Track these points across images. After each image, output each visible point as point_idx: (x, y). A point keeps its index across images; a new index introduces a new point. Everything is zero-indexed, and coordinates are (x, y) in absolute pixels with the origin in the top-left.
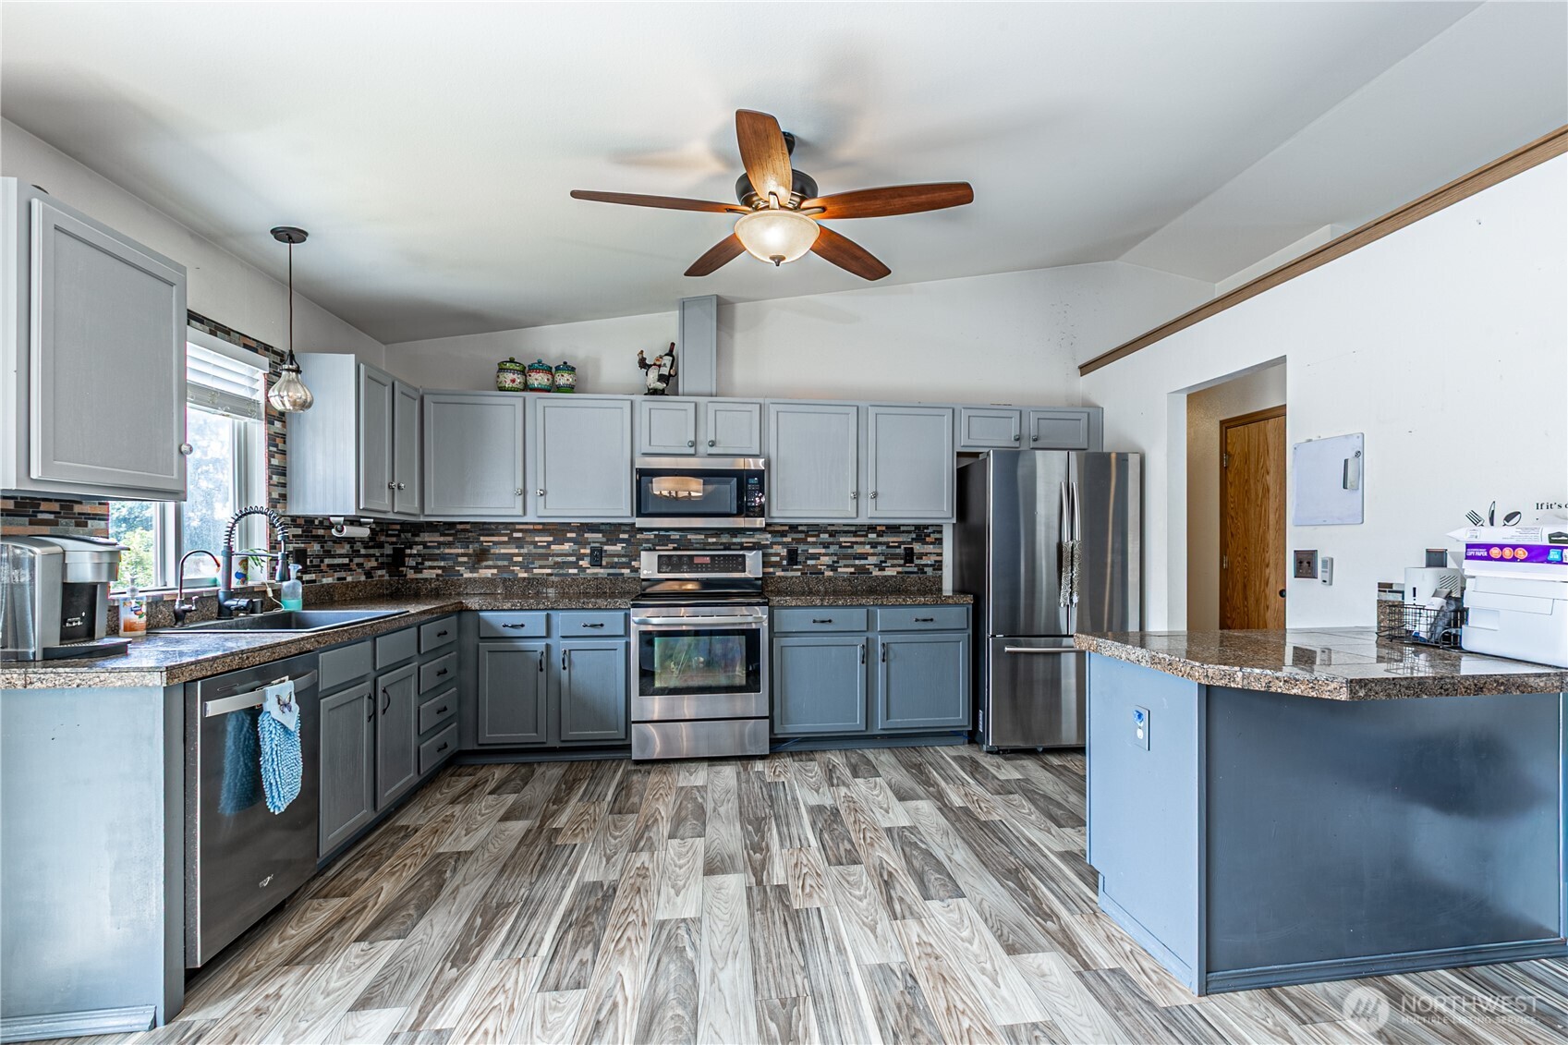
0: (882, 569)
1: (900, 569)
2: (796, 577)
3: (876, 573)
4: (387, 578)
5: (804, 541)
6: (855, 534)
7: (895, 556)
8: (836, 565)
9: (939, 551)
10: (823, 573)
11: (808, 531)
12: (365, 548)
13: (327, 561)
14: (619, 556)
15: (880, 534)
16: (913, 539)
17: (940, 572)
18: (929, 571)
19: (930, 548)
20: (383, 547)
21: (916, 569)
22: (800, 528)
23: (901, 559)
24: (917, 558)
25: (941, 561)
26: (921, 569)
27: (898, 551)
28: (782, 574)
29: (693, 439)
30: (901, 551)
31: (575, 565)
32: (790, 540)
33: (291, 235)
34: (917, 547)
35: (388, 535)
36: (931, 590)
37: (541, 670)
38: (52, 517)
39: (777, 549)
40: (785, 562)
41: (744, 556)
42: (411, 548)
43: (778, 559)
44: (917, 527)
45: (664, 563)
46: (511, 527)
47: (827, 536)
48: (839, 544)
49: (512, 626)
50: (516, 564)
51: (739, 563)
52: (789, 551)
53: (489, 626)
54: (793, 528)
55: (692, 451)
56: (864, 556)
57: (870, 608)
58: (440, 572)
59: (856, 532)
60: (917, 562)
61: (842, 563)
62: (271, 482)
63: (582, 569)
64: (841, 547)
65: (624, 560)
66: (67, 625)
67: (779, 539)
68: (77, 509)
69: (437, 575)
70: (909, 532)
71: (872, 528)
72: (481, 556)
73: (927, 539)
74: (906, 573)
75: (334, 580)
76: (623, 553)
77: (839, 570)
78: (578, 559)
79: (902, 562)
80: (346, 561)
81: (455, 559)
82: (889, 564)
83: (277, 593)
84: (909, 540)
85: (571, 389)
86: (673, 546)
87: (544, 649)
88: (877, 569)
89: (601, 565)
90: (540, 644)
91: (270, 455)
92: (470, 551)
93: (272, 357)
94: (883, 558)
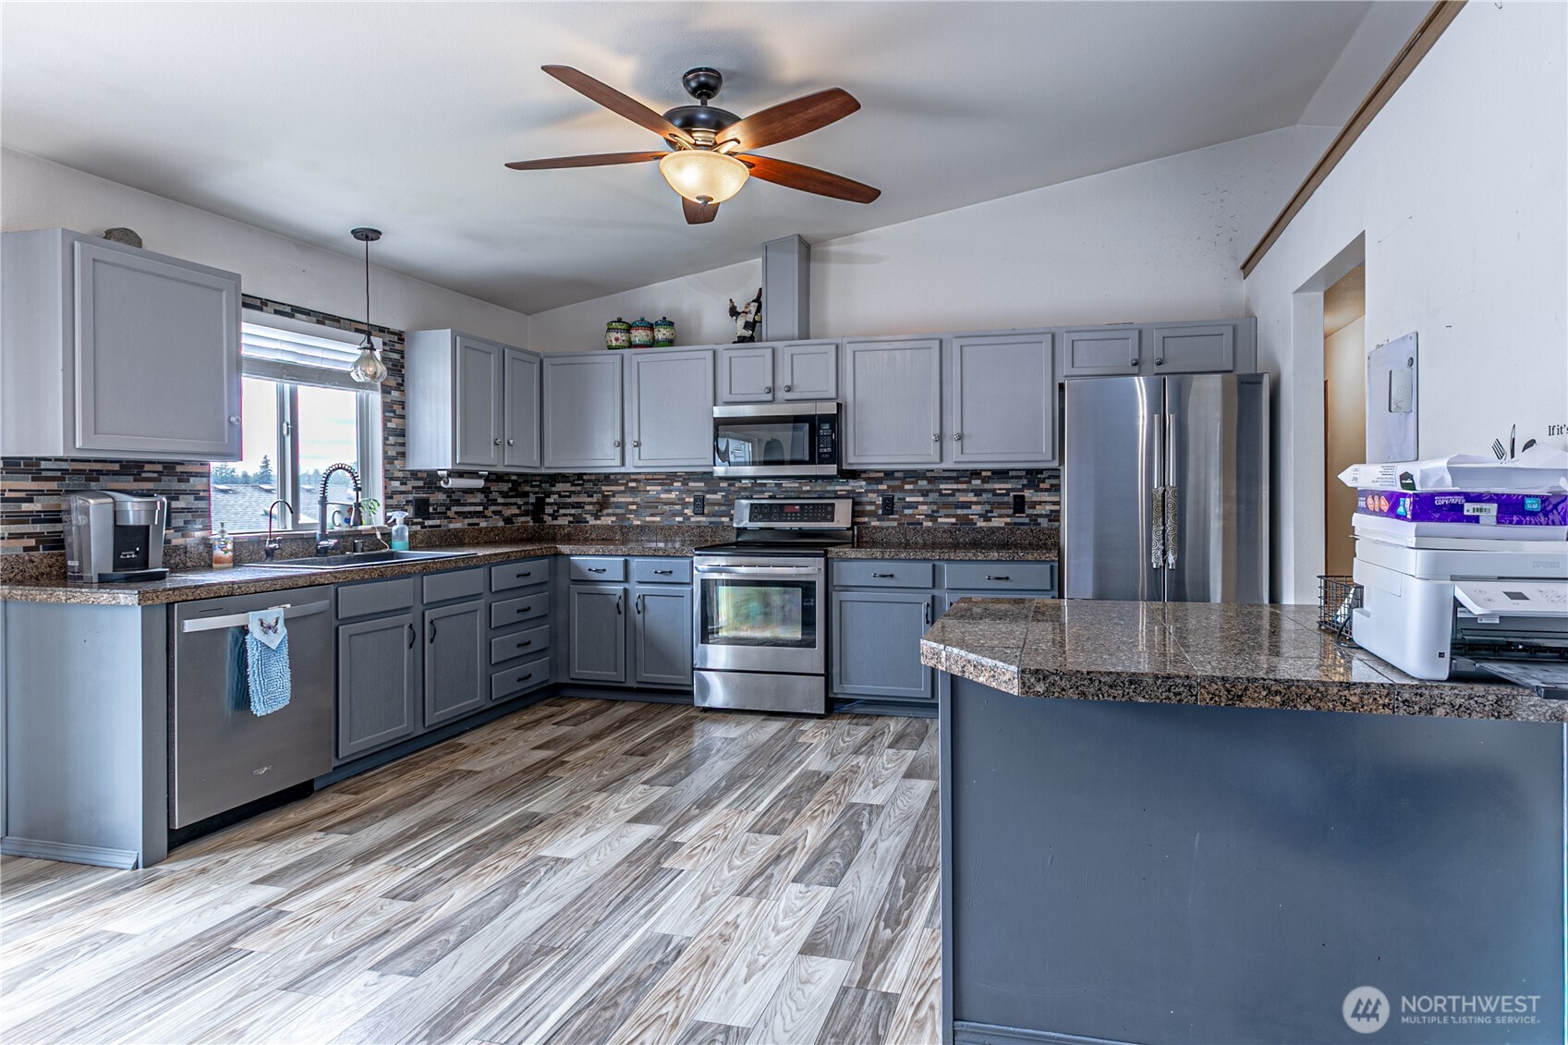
0: (989, 519)
1: (1008, 520)
2: (892, 528)
3: (981, 524)
4: (531, 524)
5: (902, 489)
6: (956, 480)
7: (1001, 505)
8: (935, 515)
9: (1056, 499)
10: (922, 524)
11: (905, 478)
12: (503, 497)
13: (454, 509)
14: (719, 504)
15: (985, 480)
16: (1023, 485)
17: (1057, 524)
18: (1044, 522)
19: (1045, 497)
20: (529, 496)
21: (1027, 520)
22: (896, 475)
23: (1010, 508)
24: (1029, 508)
25: (1058, 511)
26: (1034, 519)
27: (1006, 499)
28: (877, 524)
29: (770, 383)
30: (1010, 499)
31: (682, 514)
32: (885, 487)
33: (367, 234)
34: (1028, 494)
35: (532, 486)
36: (1045, 544)
37: (620, 613)
38: (156, 475)
39: (872, 496)
40: (880, 512)
41: (834, 504)
42: (549, 497)
43: (873, 508)
44: (1029, 472)
45: (757, 512)
46: (627, 477)
47: (925, 482)
48: (940, 491)
49: (596, 571)
50: (631, 512)
51: (828, 512)
52: (884, 500)
53: (579, 570)
54: (889, 474)
55: (769, 397)
56: (967, 505)
57: (937, 563)
58: (571, 519)
59: (958, 478)
60: (1029, 512)
61: (942, 512)
62: (387, 442)
63: (687, 518)
64: (941, 495)
65: (723, 508)
66: (122, 557)
67: (874, 487)
68: (179, 469)
69: (569, 522)
70: (1020, 477)
71: (976, 474)
72: (603, 504)
73: (1042, 486)
74: (1016, 524)
75: (463, 525)
76: (722, 501)
77: (940, 520)
78: (683, 509)
79: (1011, 512)
80: (480, 508)
81: (583, 507)
82: (996, 515)
83: (387, 536)
84: (1020, 487)
85: (670, 342)
86: (767, 495)
87: (622, 593)
88: (982, 519)
89: (703, 514)
90: (619, 588)
91: (386, 420)
92: (595, 500)
93: (388, 337)
94: (989, 507)
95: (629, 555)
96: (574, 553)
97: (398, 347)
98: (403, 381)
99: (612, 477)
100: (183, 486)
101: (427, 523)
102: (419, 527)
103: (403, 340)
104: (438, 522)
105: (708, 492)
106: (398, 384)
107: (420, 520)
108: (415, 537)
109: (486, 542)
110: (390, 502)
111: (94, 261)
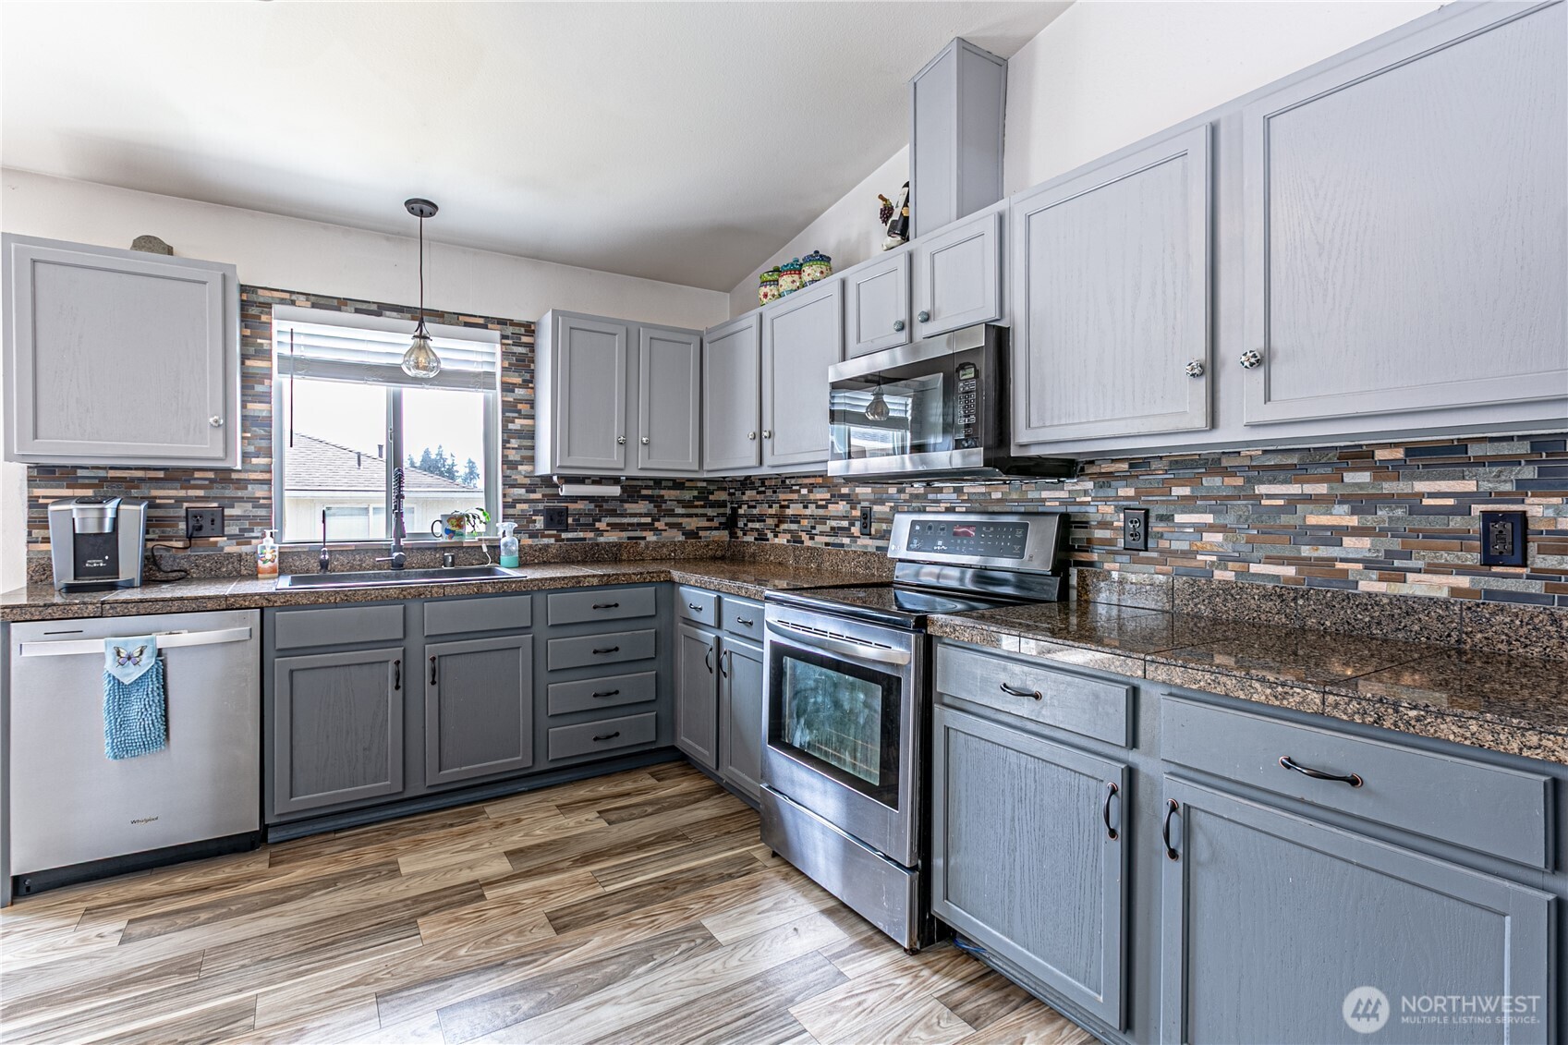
0: (1400, 576)
1: (1464, 582)
4: (726, 539)
5: (1166, 498)
6: (1300, 473)
7: (1437, 539)
8: (1243, 555)
10: (1210, 574)
12: (683, 507)
13: (606, 520)
14: (886, 520)
15: (1386, 472)
16: (1522, 484)
20: (726, 506)
21: (1537, 587)
22: (1155, 465)
23: (1469, 549)
24: (1543, 550)
26: (1563, 588)
27: (1456, 522)
29: (906, 314)
30: (1472, 521)
31: (849, 533)
32: (1132, 492)
33: (422, 208)
37: (711, 669)
38: (207, 482)
39: (1106, 511)
40: (1120, 543)
41: (1025, 527)
42: (741, 508)
43: (1107, 534)
44: (1543, 444)
46: (799, 480)
47: (1220, 480)
48: (1255, 501)
49: (695, 608)
50: (803, 529)
51: (1016, 540)
53: (684, 605)
54: (1138, 463)
55: (903, 337)
56: (1335, 535)
57: (1143, 687)
58: (756, 535)
59: (1305, 468)
60: (1540, 561)
61: (1262, 550)
62: (508, 445)
63: (854, 540)
64: (1259, 509)
66: (87, 565)
67: (1109, 492)
68: (235, 476)
69: (755, 539)
70: (1513, 461)
71: (1357, 455)
72: (780, 518)
74: (1490, 594)
75: (621, 538)
76: (891, 516)
77: (1254, 568)
78: (850, 525)
79: (1473, 558)
80: (649, 520)
81: (764, 521)
82: (1420, 564)
83: (495, 548)
84: (1508, 487)
86: (943, 506)
87: (712, 643)
88: (1374, 575)
89: (870, 534)
90: (709, 636)
91: (506, 421)
92: (774, 511)
93: (509, 330)
94: (1396, 544)
95: (722, 591)
96: (681, 581)
97: (525, 339)
98: (533, 377)
99: (787, 482)
100: (240, 494)
101: (564, 535)
102: (552, 541)
103: (533, 332)
104: (581, 535)
105: (875, 502)
106: (524, 381)
107: (555, 532)
108: (546, 551)
110: (511, 511)
111: (34, 261)
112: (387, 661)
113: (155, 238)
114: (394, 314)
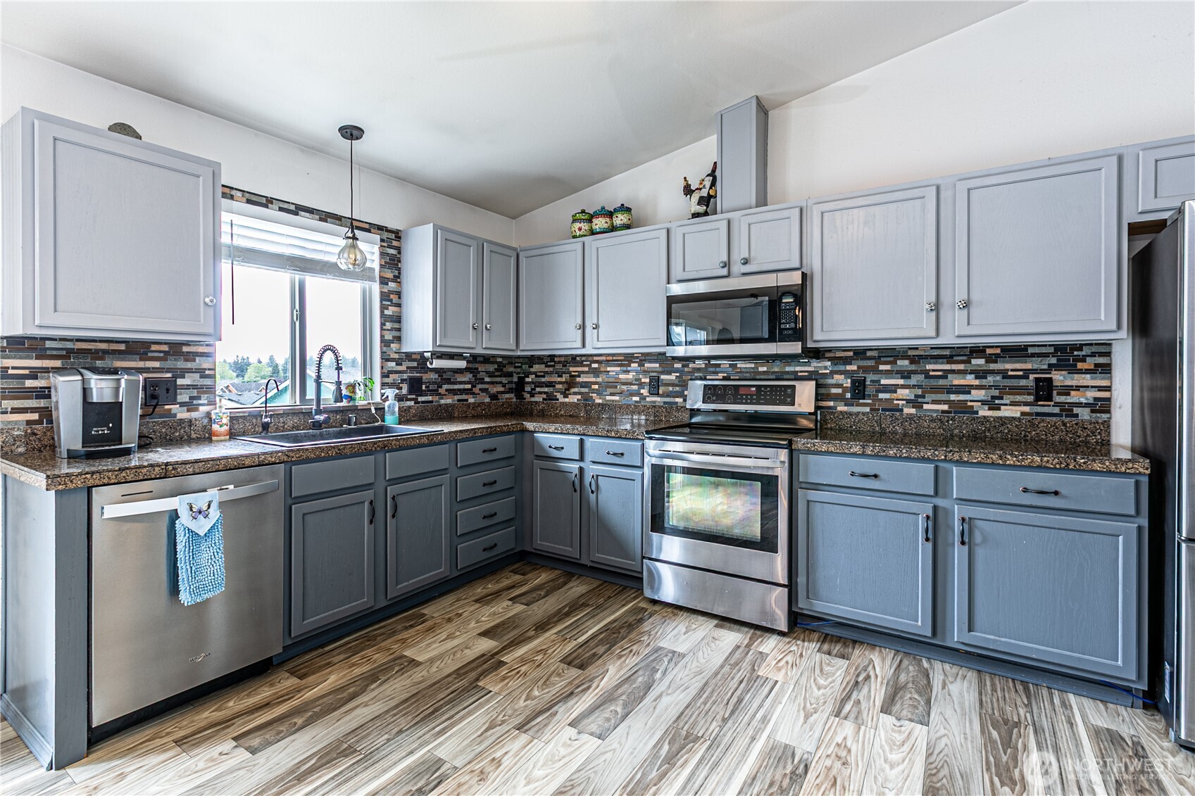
0: (996, 408)
1: (1027, 409)
2: (864, 414)
3: (984, 412)
4: (514, 400)
5: (875, 370)
6: (950, 359)
7: (1015, 390)
8: (920, 400)
9: (1104, 383)
10: (902, 410)
11: (879, 357)
12: (489, 377)
13: (445, 387)
14: (673, 385)
15: (991, 359)
16: (1050, 365)
17: (1105, 416)
18: (1084, 414)
19: (1086, 380)
20: (512, 376)
21: (1057, 410)
22: (869, 354)
23: (1029, 394)
24: (1059, 394)
25: (1109, 400)
26: (1068, 410)
27: (1023, 382)
28: (845, 409)
29: (725, 259)
30: (1030, 382)
31: (638, 394)
32: (854, 368)
33: (352, 133)
34: (1059, 378)
35: (516, 367)
36: (1086, 443)
37: (575, 491)
38: (162, 355)
39: (839, 378)
40: (848, 395)
41: (794, 387)
42: (528, 377)
43: (840, 391)
44: (1060, 349)
45: (711, 393)
46: (590, 359)
47: (906, 362)
48: (926, 374)
49: (556, 448)
50: (594, 391)
51: (788, 395)
52: (853, 382)
53: (541, 447)
54: (860, 353)
55: (724, 272)
56: (966, 390)
57: (941, 464)
58: (545, 396)
59: (951, 356)
60: (1062, 399)
61: (929, 398)
62: (384, 327)
63: (643, 398)
64: (928, 376)
65: (677, 389)
66: (93, 433)
67: (842, 368)
68: (185, 349)
69: (544, 399)
70: (1045, 355)
71: (977, 351)
72: (571, 384)
73: (1080, 365)
74: (1038, 414)
75: (453, 401)
76: (677, 382)
77: (925, 406)
78: (639, 389)
79: (1031, 398)
80: (469, 386)
81: (554, 386)
82: (1008, 402)
83: (380, 410)
84: (1045, 367)
85: (628, 227)
86: (721, 376)
87: (577, 472)
88: (986, 407)
89: (658, 394)
90: (574, 467)
91: (383, 308)
92: (564, 380)
93: (386, 235)
94: (996, 393)
95: (584, 435)
96: (537, 430)
97: (395, 243)
98: (399, 273)
99: (578, 359)
100: (189, 365)
101: (420, 399)
102: (412, 403)
103: (400, 238)
104: (430, 398)
105: (663, 373)
106: (394, 276)
107: (414, 396)
108: (409, 411)
109: (473, 416)
110: (386, 380)
111: (55, 139)
112: (364, 502)
113: (129, 127)
114: (307, 214)
